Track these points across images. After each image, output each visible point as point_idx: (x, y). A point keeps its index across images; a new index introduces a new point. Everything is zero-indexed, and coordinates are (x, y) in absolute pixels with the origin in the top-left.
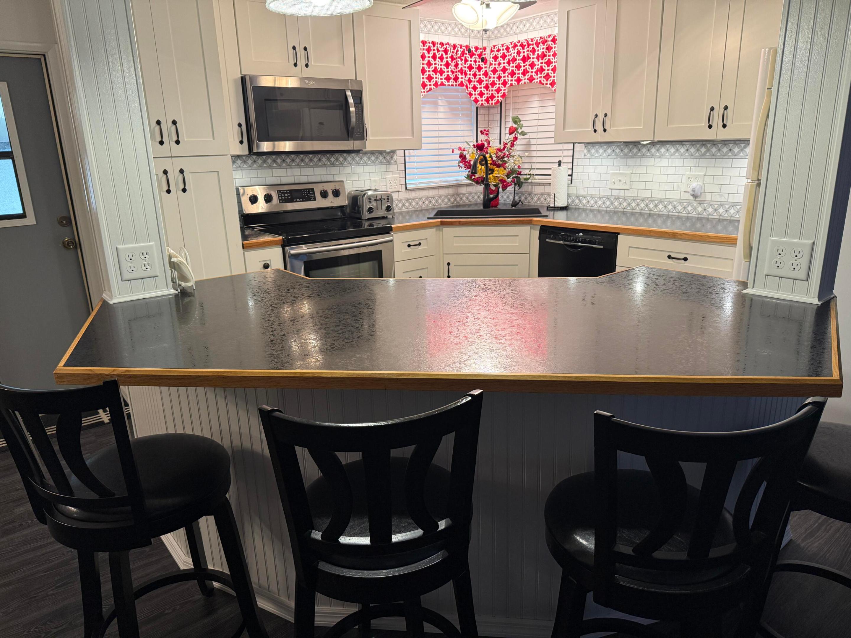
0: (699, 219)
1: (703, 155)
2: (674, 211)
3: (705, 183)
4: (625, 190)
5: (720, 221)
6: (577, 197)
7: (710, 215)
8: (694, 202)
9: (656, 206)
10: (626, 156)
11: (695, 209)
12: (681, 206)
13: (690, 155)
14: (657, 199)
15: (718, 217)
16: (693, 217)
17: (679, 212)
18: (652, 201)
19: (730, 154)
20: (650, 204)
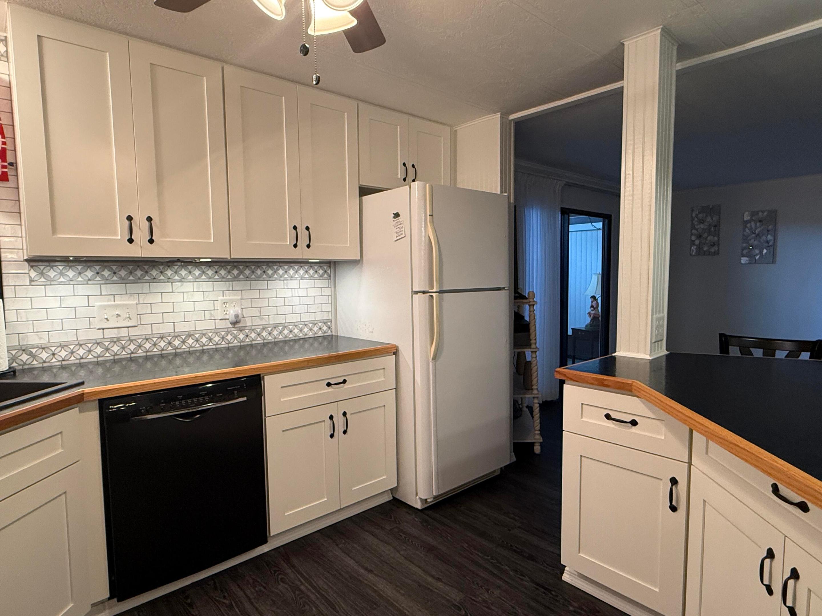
0: (241, 348)
1: (235, 277)
2: (211, 344)
3: (242, 307)
4: (128, 327)
5: (264, 345)
6: (24, 350)
7: (253, 340)
8: (233, 329)
9: (184, 342)
10: (123, 281)
11: (235, 337)
12: (219, 336)
13: (221, 278)
14: (184, 333)
15: (262, 342)
16: (234, 346)
17: (217, 344)
18: (177, 337)
19: (265, 276)
20: (175, 340)
